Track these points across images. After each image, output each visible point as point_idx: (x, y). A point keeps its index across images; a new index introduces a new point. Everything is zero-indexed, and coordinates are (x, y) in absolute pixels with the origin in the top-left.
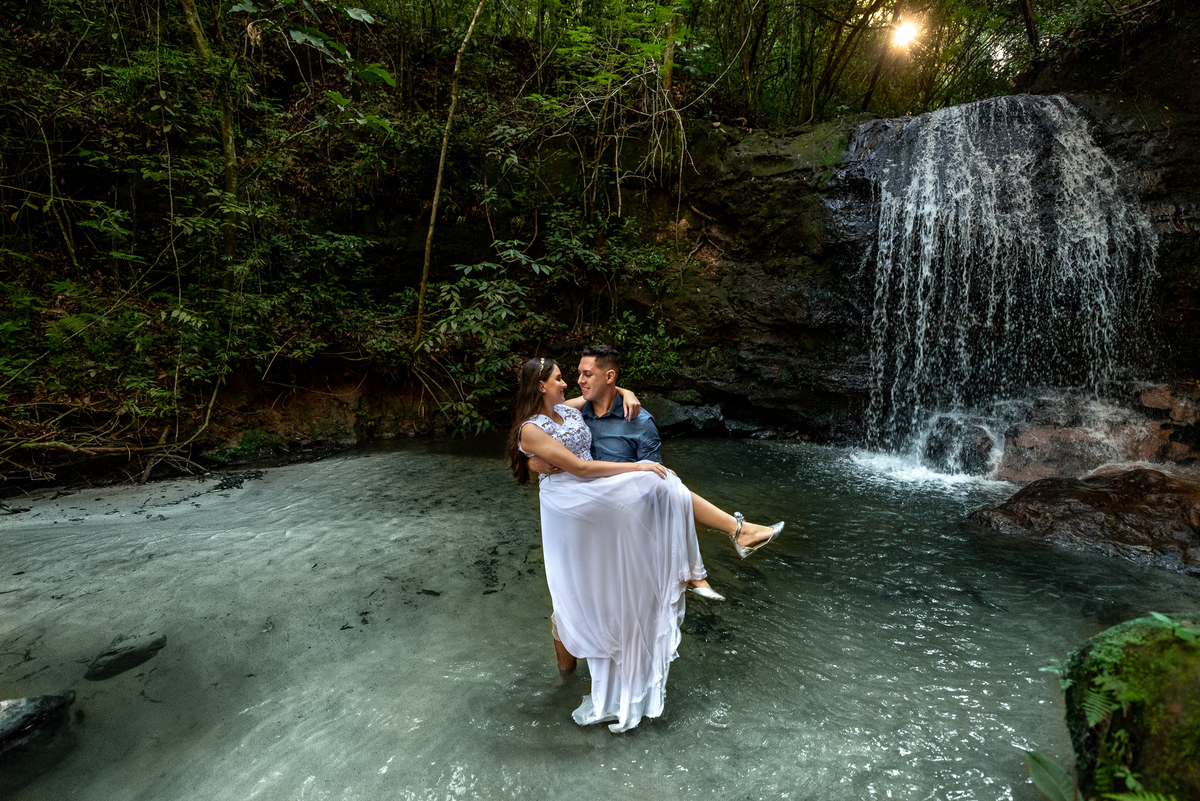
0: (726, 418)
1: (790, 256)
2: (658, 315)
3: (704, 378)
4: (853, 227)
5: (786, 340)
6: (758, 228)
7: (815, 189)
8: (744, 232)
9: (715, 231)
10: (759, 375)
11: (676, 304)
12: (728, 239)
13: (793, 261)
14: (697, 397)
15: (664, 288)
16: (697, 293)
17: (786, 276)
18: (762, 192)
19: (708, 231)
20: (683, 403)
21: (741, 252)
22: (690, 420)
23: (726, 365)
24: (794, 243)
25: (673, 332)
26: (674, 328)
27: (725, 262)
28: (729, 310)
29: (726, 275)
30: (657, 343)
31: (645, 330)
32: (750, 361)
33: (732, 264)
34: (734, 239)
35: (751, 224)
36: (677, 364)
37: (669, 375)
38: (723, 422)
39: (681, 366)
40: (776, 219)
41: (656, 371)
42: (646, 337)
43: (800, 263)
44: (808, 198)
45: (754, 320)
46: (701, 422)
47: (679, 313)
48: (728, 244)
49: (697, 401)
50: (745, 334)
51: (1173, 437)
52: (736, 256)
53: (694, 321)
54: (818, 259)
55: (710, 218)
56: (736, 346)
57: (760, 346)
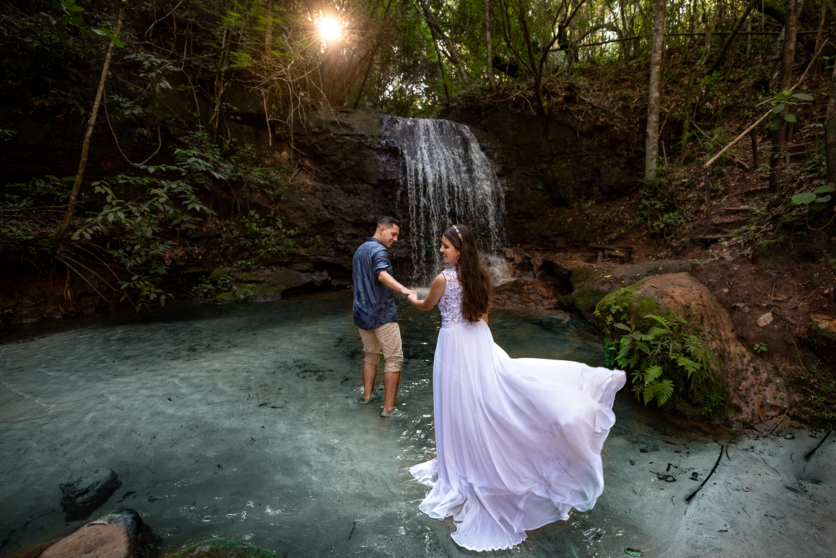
0: (332, 278)
1: (358, 183)
2: (276, 214)
3: (314, 255)
4: (392, 172)
5: (362, 231)
6: (338, 165)
7: (369, 147)
8: (328, 166)
9: (307, 162)
10: (350, 251)
11: (289, 207)
12: (317, 169)
13: (361, 186)
14: (311, 267)
15: (279, 196)
16: (303, 201)
17: (358, 194)
18: (338, 144)
19: (302, 161)
20: (303, 271)
21: (327, 178)
22: (311, 281)
23: (327, 247)
24: (361, 177)
25: (289, 225)
26: (289, 223)
27: (316, 183)
28: (327, 213)
29: (318, 191)
30: (276, 233)
31: (267, 224)
32: (344, 244)
33: (321, 184)
34: (321, 170)
35: (332, 162)
36: (295, 247)
37: (289, 254)
38: (330, 281)
39: (297, 248)
40: (348, 161)
41: (279, 251)
42: (268, 229)
43: (365, 188)
44: (366, 152)
45: (343, 219)
46: (318, 282)
47: (292, 213)
48: (317, 172)
49: (312, 270)
50: (338, 227)
51: (516, 268)
52: (323, 180)
53: (303, 219)
54: (375, 187)
55: (303, 154)
56: (332, 234)
57: (348, 235)
